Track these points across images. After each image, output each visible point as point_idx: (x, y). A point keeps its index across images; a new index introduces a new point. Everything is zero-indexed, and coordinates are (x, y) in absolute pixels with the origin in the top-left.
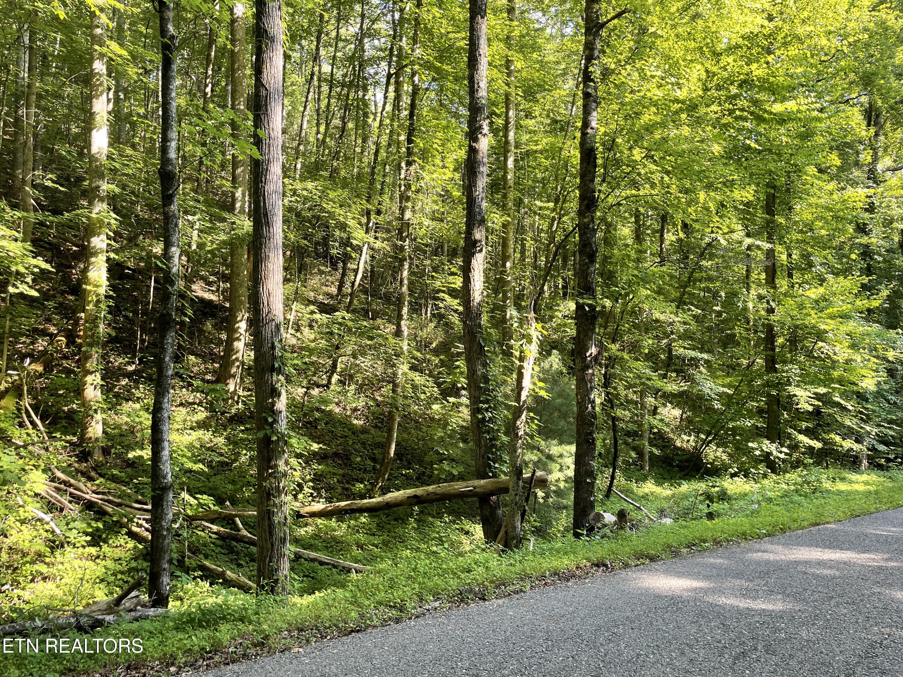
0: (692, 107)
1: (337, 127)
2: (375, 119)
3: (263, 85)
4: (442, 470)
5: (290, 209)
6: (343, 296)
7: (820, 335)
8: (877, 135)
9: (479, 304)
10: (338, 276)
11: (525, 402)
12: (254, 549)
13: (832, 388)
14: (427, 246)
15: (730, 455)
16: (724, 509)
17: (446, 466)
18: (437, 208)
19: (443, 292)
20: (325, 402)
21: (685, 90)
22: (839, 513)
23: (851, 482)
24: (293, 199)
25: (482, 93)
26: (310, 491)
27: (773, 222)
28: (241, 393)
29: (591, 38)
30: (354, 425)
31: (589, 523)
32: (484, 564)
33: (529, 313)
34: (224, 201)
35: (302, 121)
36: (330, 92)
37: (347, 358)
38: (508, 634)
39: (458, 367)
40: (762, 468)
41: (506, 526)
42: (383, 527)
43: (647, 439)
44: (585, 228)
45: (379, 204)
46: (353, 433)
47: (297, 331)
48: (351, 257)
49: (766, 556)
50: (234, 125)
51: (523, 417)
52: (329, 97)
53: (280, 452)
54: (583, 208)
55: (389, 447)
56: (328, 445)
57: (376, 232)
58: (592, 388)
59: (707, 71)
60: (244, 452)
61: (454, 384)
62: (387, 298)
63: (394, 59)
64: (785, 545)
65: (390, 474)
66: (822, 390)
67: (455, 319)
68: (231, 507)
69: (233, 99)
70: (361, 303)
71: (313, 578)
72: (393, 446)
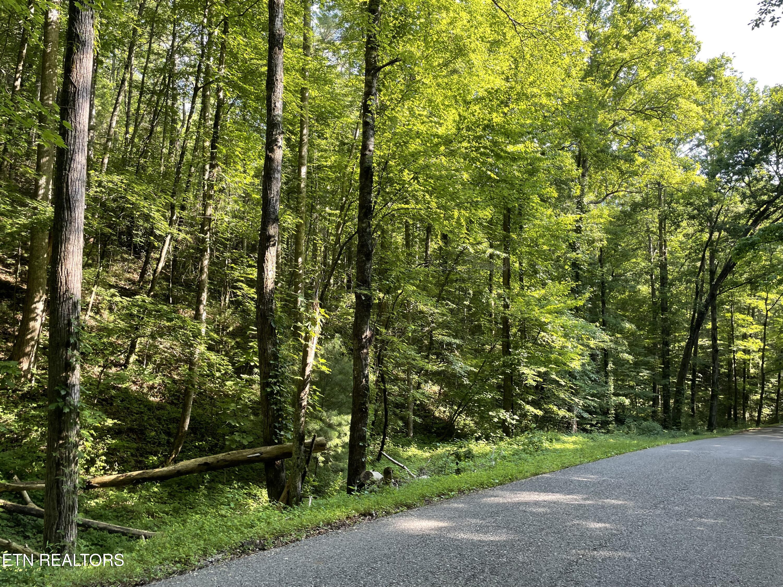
0: (447, 141)
1: (145, 129)
2: (183, 126)
3: (72, 83)
4: (234, 441)
5: (95, 199)
6: (146, 282)
7: (542, 326)
8: (583, 175)
9: (271, 291)
10: (141, 263)
11: (309, 376)
12: (41, 521)
13: (551, 368)
14: (228, 240)
15: (476, 423)
16: (469, 466)
17: (237, 437)
18: (238, 207)
19: (242, 281)
20: (122, 379)
21: (444, 128)
22: (554, 466)
23: (564, 442)
24: (98, 190)
25: (278, 111)
26: (103, 464)
27: (509, 237)
28: (34, 371)
29: (370, 78)
30: (150, 401)
31: (359, 480)
32: (266, 520)
33: (314, 300)
34: (27, 189)
35: (111, 120)
36: (140, 97)
37: (146, 339)
38: (282, 575)
39: (252, 347)
40: (499, 432)
41: (288, 487)
42: (174, 496)
43: (411, 410)
44: (363, 231)
45: (184, 201)
46: (149, 409)
47: (96, 313)
48: (154, 247)
49: (497, 500)
50: (41, 118)
51: (307, 389)
52: (139, 101)
53: (71, 424)
54: (362, 215)
55: (184, 421)
56: (123, 421)
57: (179, 225)
58: (366, 365)
59: (459, 115)
60: (36, 428)
61: (247, 364)
62: (188, 285)
63: (202, 75)
64: (512, 490)
65: (184, 447)
66: (543, 369)
67: (252, 306)
68: (19, 481)
69: (43, 94)
70: (162, 289)
71: (101, 546)
72: (188, 421)
